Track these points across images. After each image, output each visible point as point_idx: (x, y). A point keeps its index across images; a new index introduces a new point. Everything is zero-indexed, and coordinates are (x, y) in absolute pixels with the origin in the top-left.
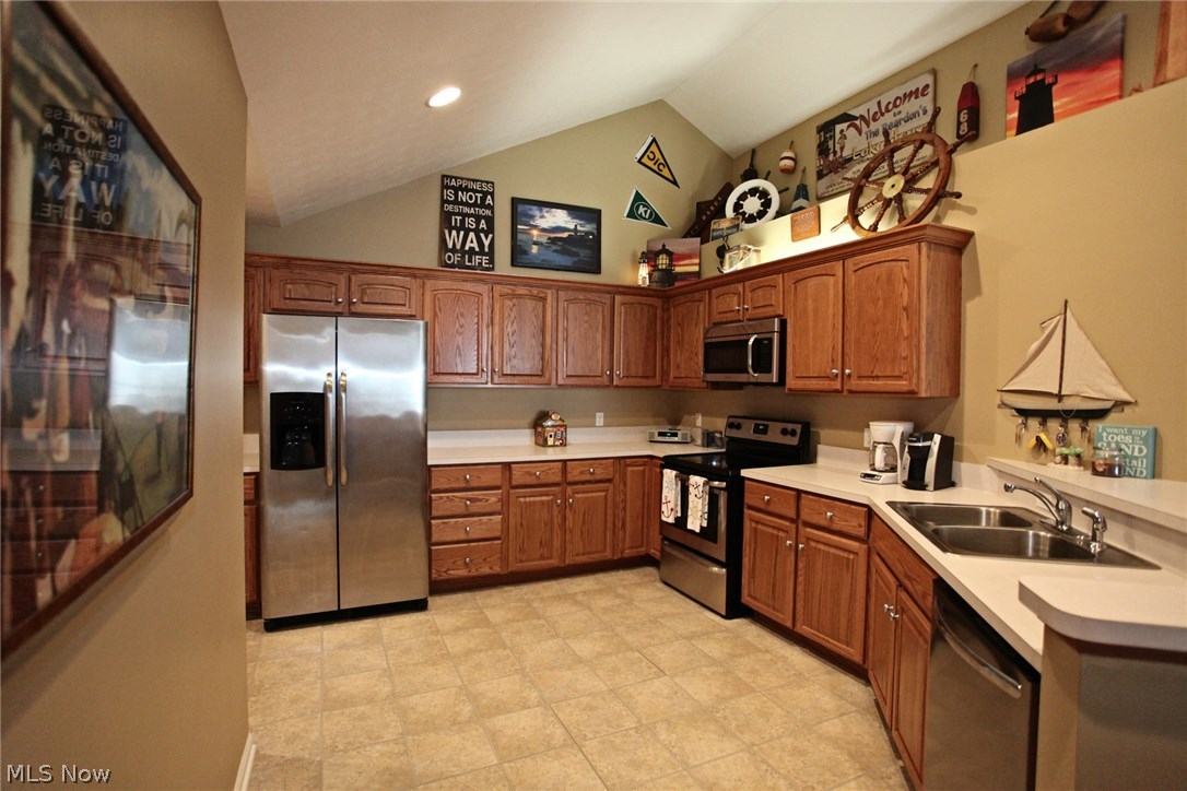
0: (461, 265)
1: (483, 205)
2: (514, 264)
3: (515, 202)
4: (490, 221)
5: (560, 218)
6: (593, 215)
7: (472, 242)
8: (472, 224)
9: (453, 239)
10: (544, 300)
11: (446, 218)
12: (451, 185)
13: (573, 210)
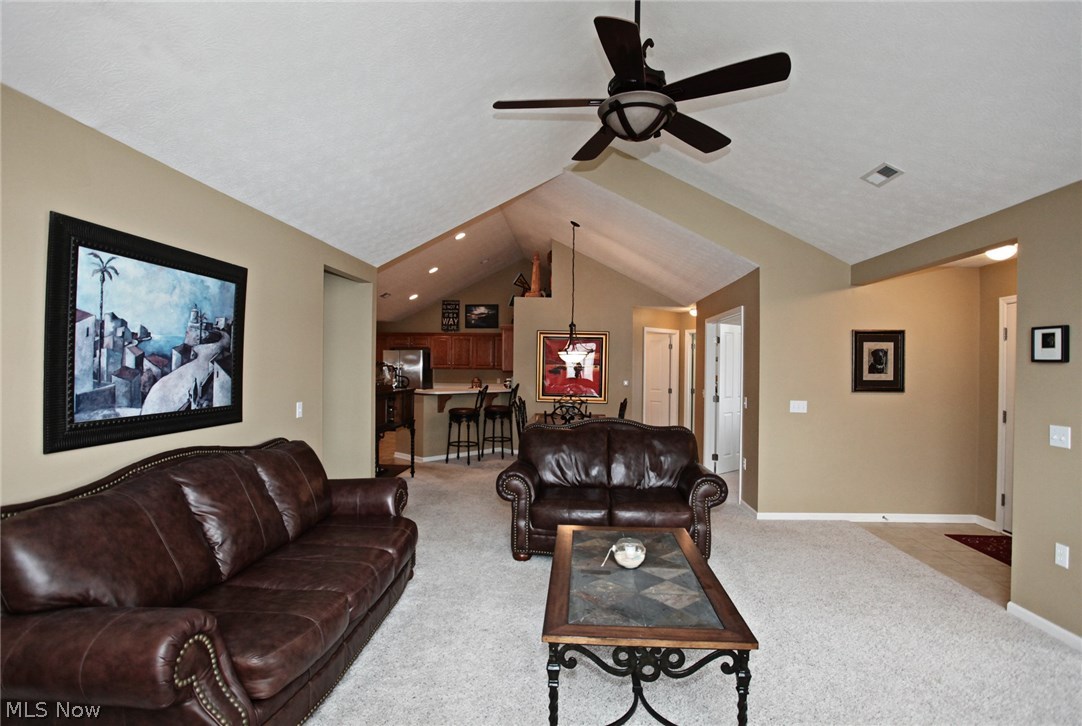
0: (448, 330)
1: (455, 309)
2: (467, 327)
3: (467, 306)
4: (458, 314)
5: (482, 310)
6: (495, 307)
7: (451, 322)
8: (451, 315)
9: (445, 321)
10: (469, 340)
11: (443, 314)
12: (445, 303)
13: (486, 306)
